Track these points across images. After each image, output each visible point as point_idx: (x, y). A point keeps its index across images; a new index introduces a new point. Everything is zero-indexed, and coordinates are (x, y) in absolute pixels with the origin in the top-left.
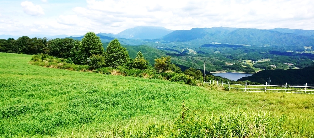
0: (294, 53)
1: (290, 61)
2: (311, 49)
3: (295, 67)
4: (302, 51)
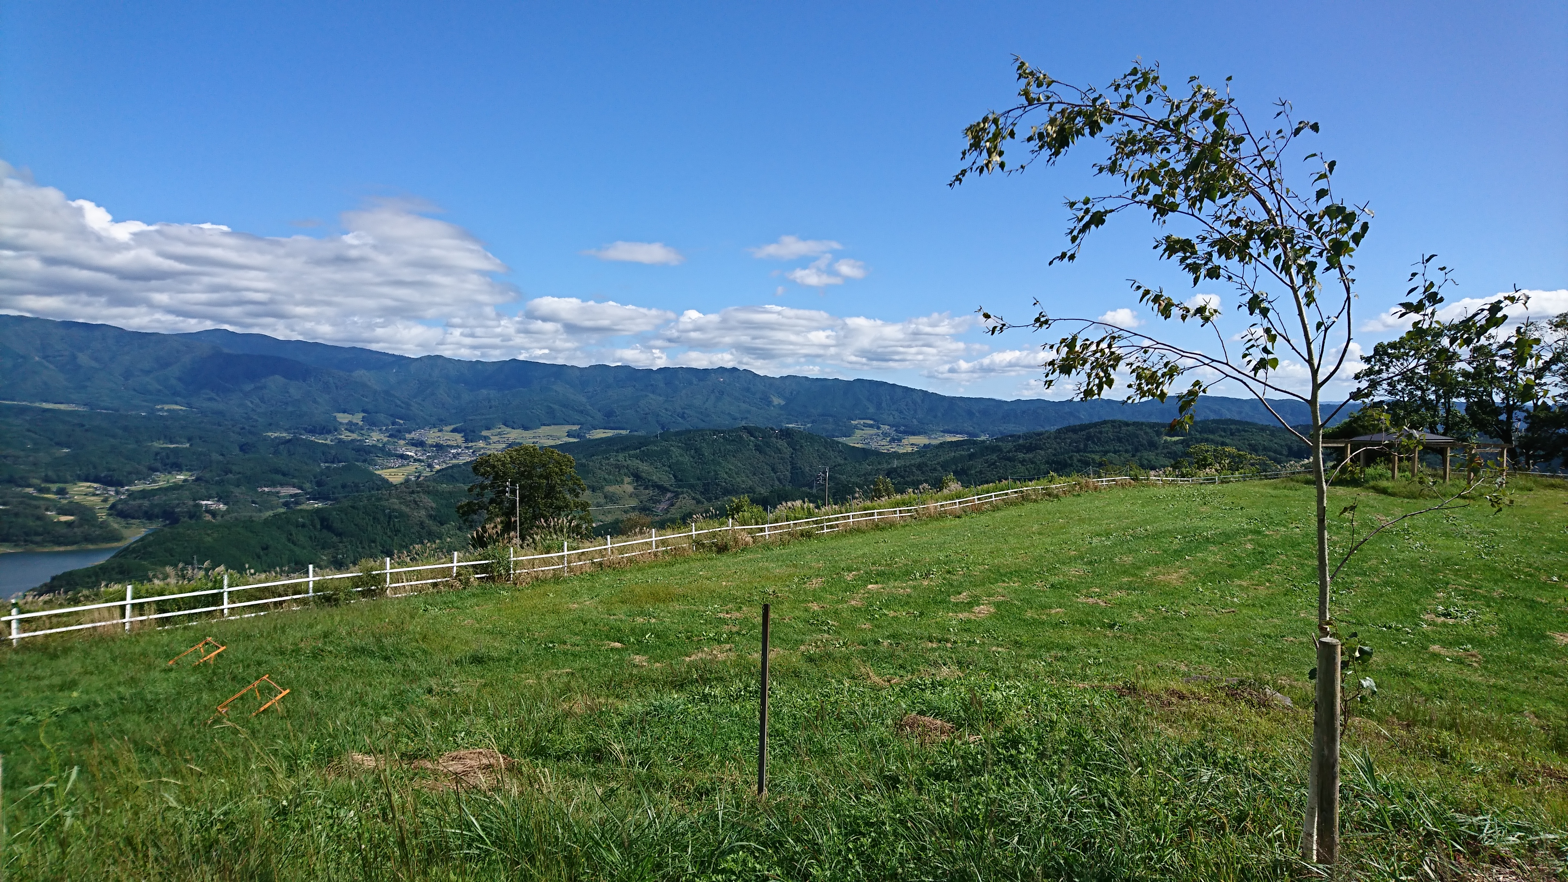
0: (298, 439)
1: (284, 474)
2: (361, 423)
3: (309, 499)
4: (329, 432)
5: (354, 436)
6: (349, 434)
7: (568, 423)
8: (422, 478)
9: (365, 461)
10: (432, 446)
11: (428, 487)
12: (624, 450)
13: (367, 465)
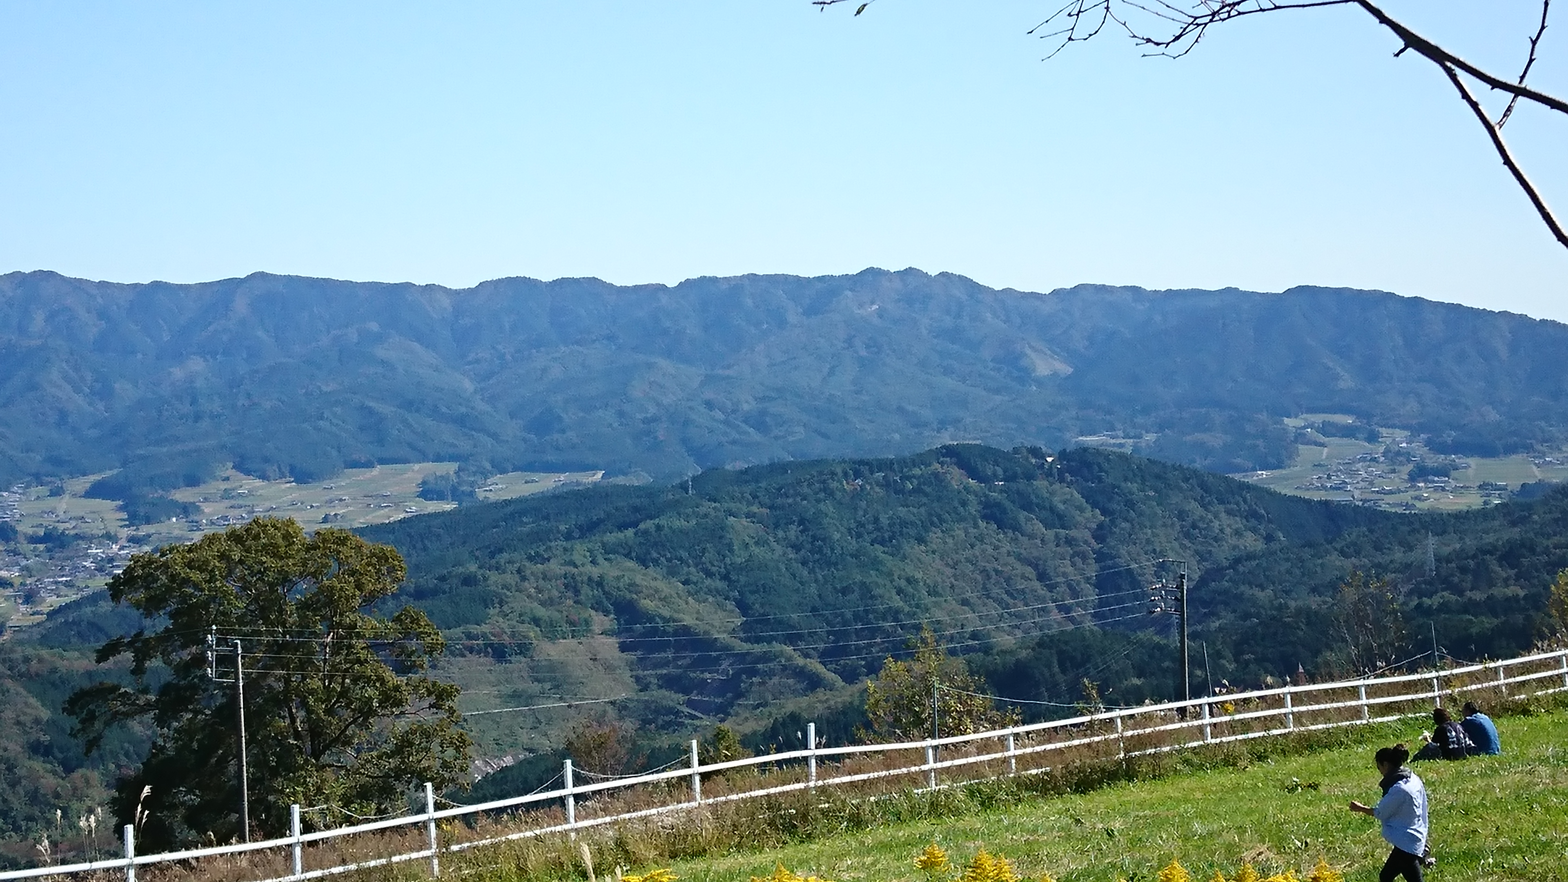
7: (424, 457)
8: (6, 636)
10: (34, 540)
12: (588, 529)
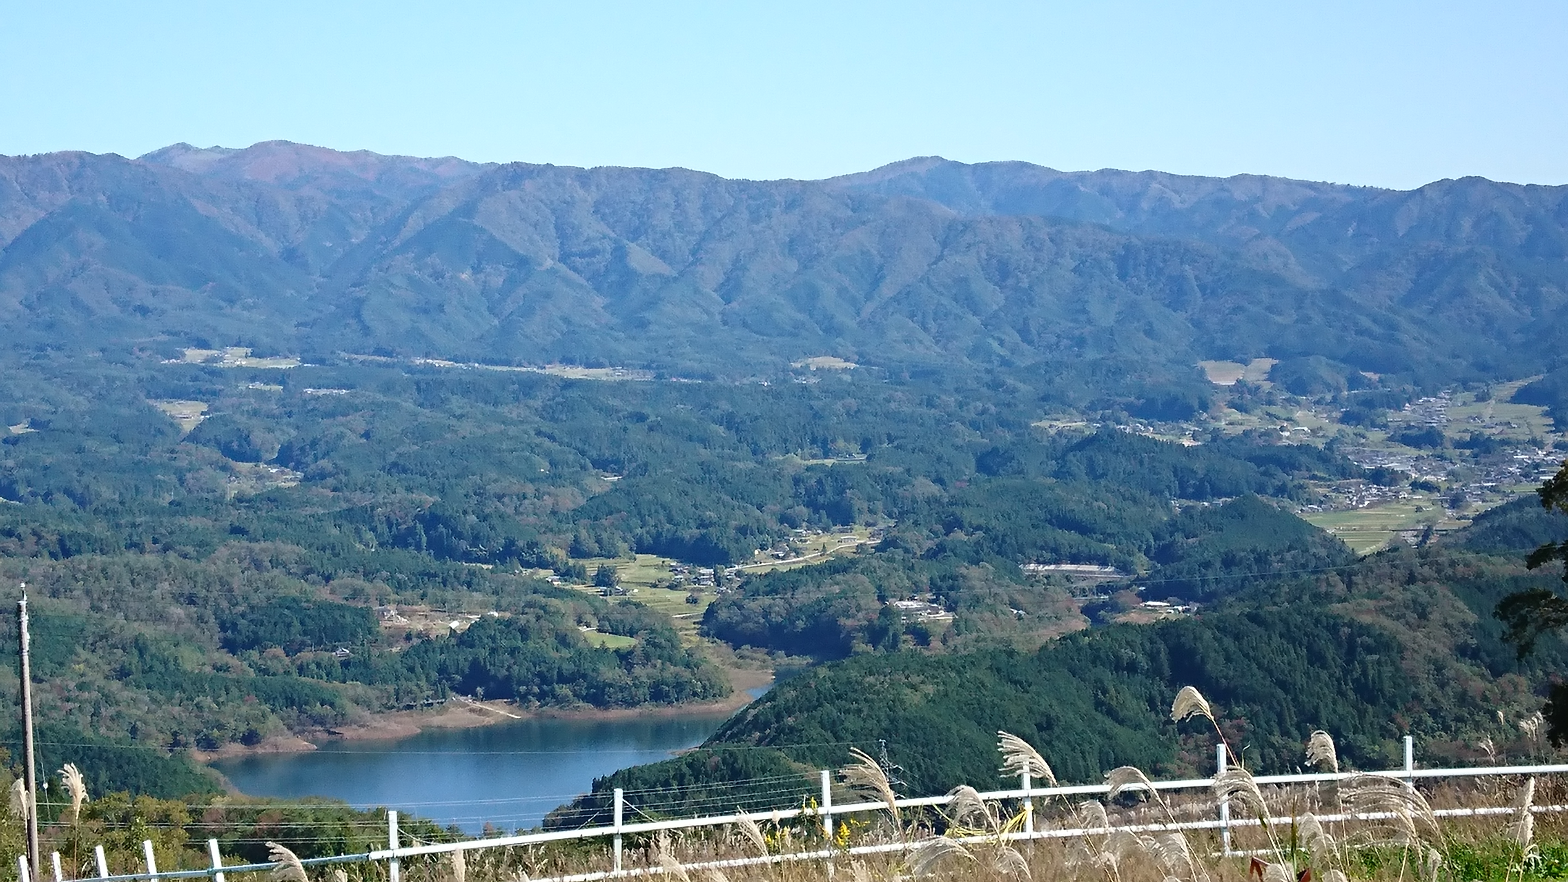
0: (1112, 435)
1: (1083, 529)
2: (1267, 386)
3: (1144, 597)
4: (1186, 413)
5: (1254, 421)
6: (1237, 416)
8: (1433, 540)
9: (1281, 491)
10: (1460, 445)
11: (1453, 564)
13: (1286, 502)
